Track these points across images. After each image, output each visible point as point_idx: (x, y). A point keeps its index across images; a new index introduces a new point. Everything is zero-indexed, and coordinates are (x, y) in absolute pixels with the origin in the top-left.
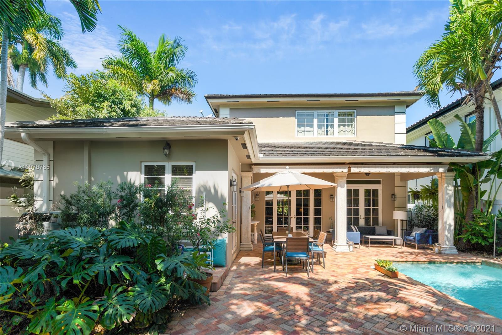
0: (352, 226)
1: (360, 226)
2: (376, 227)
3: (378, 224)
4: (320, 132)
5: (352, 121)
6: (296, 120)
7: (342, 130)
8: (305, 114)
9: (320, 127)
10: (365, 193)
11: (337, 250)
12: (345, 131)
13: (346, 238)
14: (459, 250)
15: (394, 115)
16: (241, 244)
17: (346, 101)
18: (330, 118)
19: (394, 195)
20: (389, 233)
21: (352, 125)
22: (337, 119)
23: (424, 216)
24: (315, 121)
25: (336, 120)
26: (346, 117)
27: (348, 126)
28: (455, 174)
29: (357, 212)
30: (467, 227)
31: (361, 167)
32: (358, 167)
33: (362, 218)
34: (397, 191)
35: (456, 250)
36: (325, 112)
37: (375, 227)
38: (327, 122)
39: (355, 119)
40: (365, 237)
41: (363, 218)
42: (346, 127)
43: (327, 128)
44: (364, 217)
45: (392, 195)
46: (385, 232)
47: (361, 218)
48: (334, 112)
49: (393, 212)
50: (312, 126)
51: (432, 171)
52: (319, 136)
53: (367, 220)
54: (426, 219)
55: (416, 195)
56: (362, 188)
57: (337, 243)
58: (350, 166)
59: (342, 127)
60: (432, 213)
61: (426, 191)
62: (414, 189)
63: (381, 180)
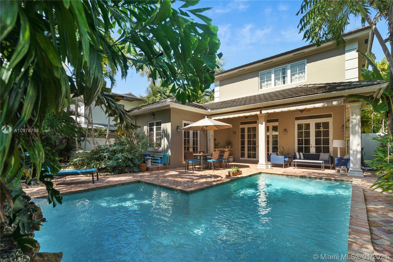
1: (310, 153)
7: (296, 78)
8: (265, 72)
10: (316, 125)
15: (344, 54)
17: (294, 55)
21: (303, 72)
22: (290, 70)
28: (361, 104)
29: (308, 142)
33: (313, 147)
36: (280, 67)
39: (306, 66)
41: (314, 147)
44: (315, 146)
45: (342, 126)
48: (287, 66)
51: (326, 105)
53: (317, 149)
56: (313, 122)
57: (259, 162)
63: (332, 114)
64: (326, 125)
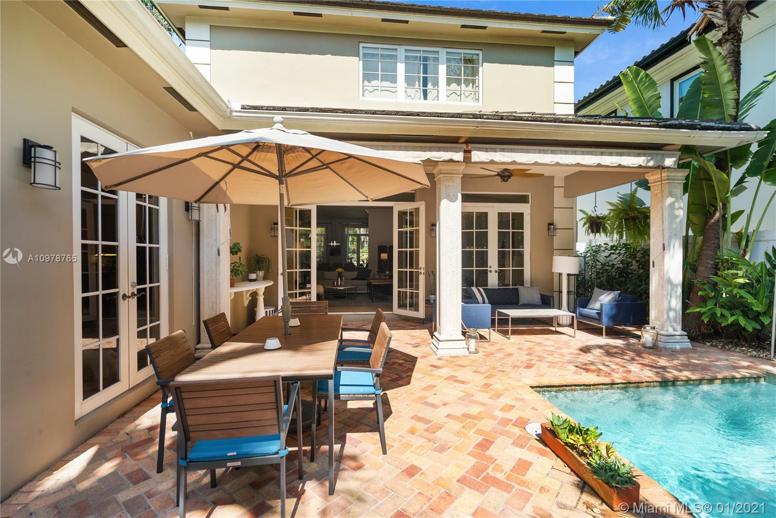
0: (474, 289)
1: (489, 287)
2: (520, 288)
3: (522, 284)
4: (411, 91)
5: (475, 73)
6: (361, 62)
7: (454, 92)
8: (380, 52)
9: (409, 81)
10: (499, 219)
11: (440, 353)
12: (461, 95)
13: (460, 321)
14: (692, 339)
15: (553, 66)
16: (199, 346)
17: (462, 26)
18: (430, 63)
19: (552, 224)
20: (546, 302)
21: (474, 82)
22: (445, 66)
23: (602, 264)
24: (401, 68)
25: (442, 69)
26: (463, 65)
27: (467, 83)
29: (483, 259)
30: (705, 290)
31: (495, 150)
32: (487, 150)
33: (493, 271)
34: (559, 218)
35: (686, 339)
36: (422, 50)
37: (517, 288)
38: (425, 72)
39: (481, 68)
40: (499, 312)
41: (496, 271)
42: (463, 86)
43: (425, 84)
44: (497, 269)
45: (550, 224)
46: (537, 299)
47: (491, 271)
48: (438, 52)
49: (552, 259)
50: (394, 80)
51: (651, 164)
52: (409, 101)
53: (502, 275)
54: (606, 270)
55: (596, 225)
56: (493, 210)
57: (440, 334)
58: (470, 146)
59: (454, 86)
60: (618, 259)
61: (620, 213)
62: (590, 213)
63: (529, 195)
64: (518, 218)
